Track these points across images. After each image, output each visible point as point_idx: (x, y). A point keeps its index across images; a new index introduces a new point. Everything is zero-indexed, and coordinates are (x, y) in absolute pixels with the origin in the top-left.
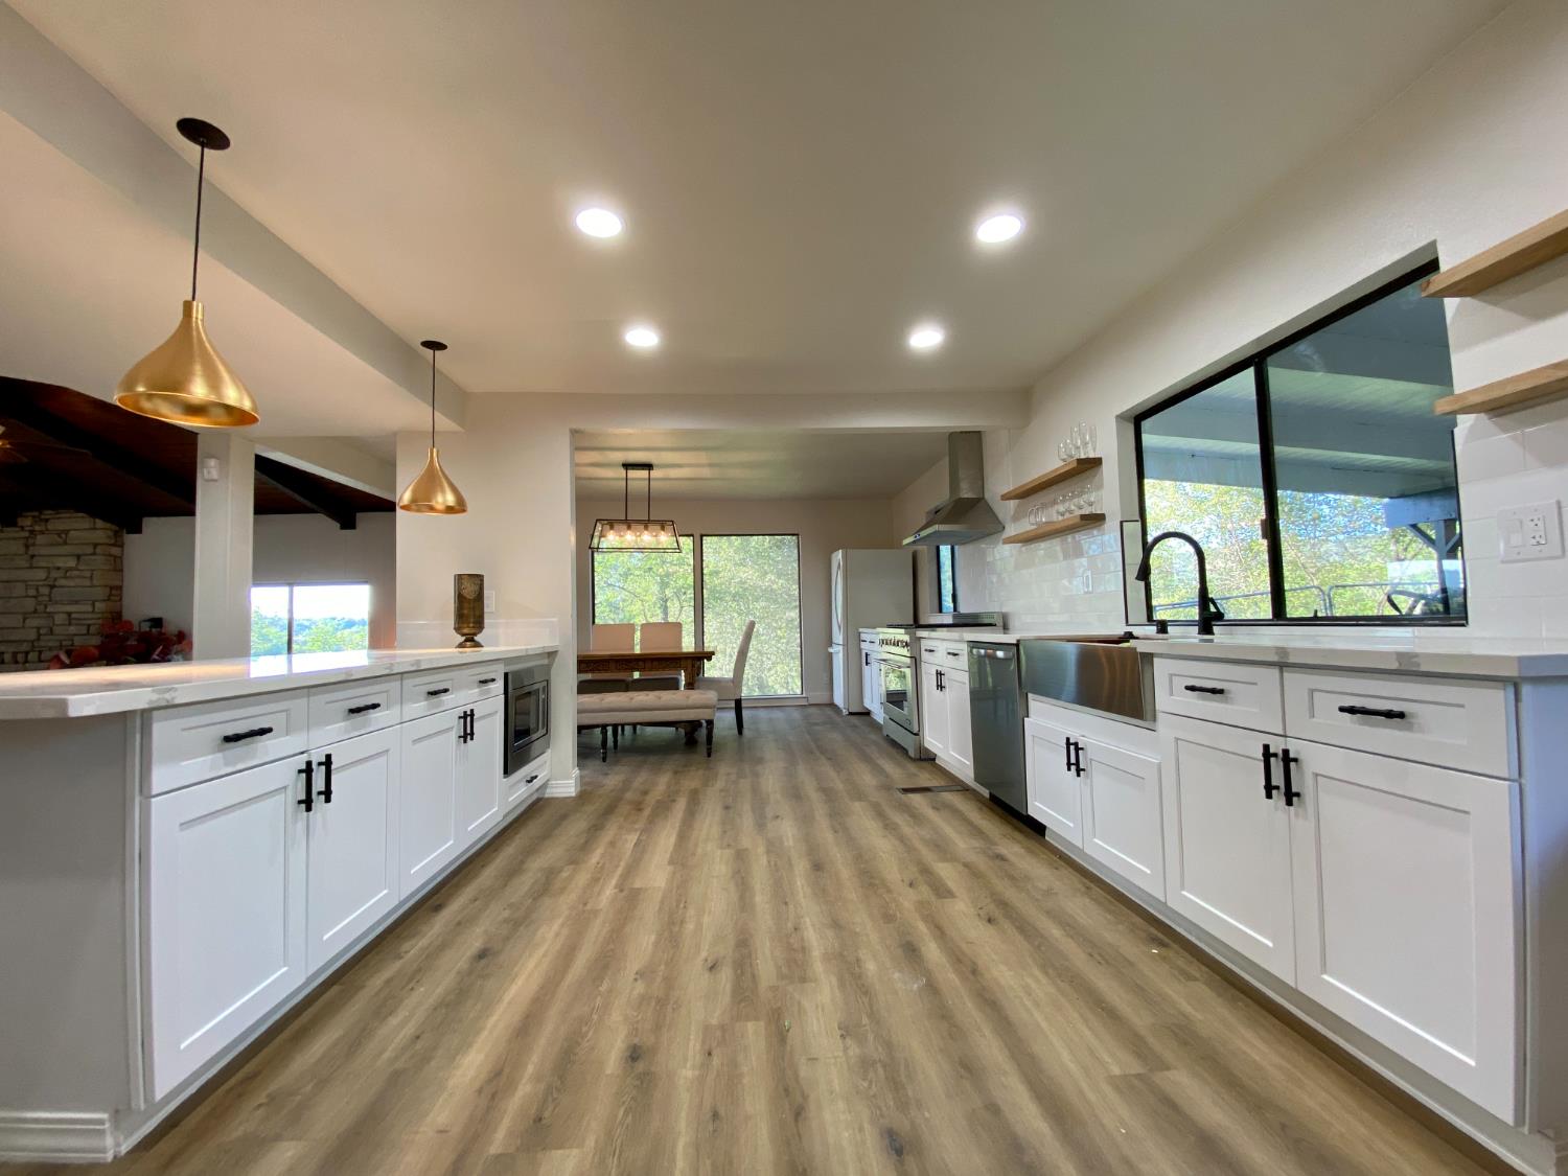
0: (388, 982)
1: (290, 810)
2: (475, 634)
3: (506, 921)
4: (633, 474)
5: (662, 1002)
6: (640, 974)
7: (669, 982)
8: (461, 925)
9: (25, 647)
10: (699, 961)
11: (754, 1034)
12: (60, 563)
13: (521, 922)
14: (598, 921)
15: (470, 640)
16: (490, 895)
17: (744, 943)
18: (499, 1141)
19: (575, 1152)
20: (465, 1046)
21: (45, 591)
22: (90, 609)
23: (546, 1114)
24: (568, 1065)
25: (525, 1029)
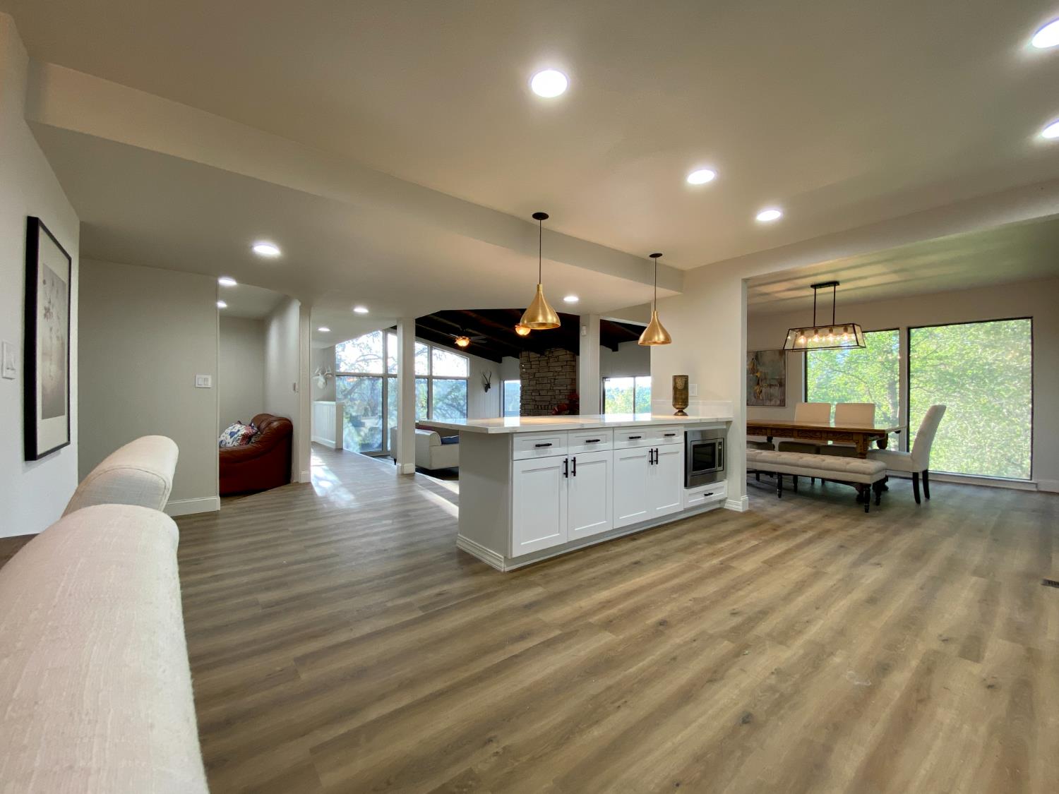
0: (598, 557)
1: (561, 476)
2: (684, 408)
3: (657, 555)
4: (819, 291)
5: (693, 613)
6: (695, 599)
7: (704, 609)
8: (638, 549)
9: (548, 403)
10: (731, 608)
11: (725, 646)
12: (557, 369)
13: (661, 558)
14: (698, 571)
15: (681, 412)
16: (660, 542)
17: (764, 613)
18: (594, 619)
19: (614, 636)
20: (606, 588)
21: (553, 381)
22: (565, 388)
23: (614, 622)
24: (633, 613)
25: (629, 594)
